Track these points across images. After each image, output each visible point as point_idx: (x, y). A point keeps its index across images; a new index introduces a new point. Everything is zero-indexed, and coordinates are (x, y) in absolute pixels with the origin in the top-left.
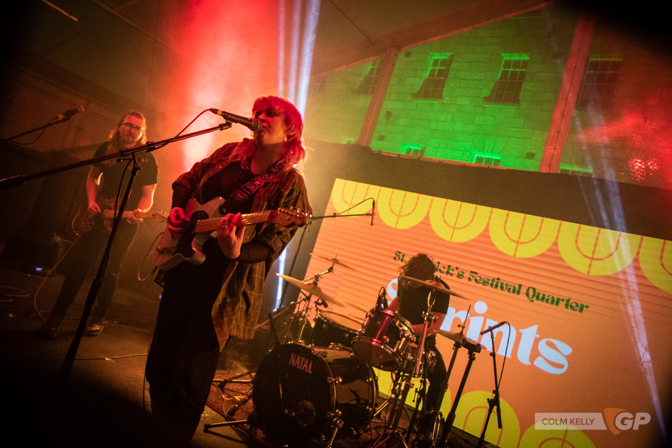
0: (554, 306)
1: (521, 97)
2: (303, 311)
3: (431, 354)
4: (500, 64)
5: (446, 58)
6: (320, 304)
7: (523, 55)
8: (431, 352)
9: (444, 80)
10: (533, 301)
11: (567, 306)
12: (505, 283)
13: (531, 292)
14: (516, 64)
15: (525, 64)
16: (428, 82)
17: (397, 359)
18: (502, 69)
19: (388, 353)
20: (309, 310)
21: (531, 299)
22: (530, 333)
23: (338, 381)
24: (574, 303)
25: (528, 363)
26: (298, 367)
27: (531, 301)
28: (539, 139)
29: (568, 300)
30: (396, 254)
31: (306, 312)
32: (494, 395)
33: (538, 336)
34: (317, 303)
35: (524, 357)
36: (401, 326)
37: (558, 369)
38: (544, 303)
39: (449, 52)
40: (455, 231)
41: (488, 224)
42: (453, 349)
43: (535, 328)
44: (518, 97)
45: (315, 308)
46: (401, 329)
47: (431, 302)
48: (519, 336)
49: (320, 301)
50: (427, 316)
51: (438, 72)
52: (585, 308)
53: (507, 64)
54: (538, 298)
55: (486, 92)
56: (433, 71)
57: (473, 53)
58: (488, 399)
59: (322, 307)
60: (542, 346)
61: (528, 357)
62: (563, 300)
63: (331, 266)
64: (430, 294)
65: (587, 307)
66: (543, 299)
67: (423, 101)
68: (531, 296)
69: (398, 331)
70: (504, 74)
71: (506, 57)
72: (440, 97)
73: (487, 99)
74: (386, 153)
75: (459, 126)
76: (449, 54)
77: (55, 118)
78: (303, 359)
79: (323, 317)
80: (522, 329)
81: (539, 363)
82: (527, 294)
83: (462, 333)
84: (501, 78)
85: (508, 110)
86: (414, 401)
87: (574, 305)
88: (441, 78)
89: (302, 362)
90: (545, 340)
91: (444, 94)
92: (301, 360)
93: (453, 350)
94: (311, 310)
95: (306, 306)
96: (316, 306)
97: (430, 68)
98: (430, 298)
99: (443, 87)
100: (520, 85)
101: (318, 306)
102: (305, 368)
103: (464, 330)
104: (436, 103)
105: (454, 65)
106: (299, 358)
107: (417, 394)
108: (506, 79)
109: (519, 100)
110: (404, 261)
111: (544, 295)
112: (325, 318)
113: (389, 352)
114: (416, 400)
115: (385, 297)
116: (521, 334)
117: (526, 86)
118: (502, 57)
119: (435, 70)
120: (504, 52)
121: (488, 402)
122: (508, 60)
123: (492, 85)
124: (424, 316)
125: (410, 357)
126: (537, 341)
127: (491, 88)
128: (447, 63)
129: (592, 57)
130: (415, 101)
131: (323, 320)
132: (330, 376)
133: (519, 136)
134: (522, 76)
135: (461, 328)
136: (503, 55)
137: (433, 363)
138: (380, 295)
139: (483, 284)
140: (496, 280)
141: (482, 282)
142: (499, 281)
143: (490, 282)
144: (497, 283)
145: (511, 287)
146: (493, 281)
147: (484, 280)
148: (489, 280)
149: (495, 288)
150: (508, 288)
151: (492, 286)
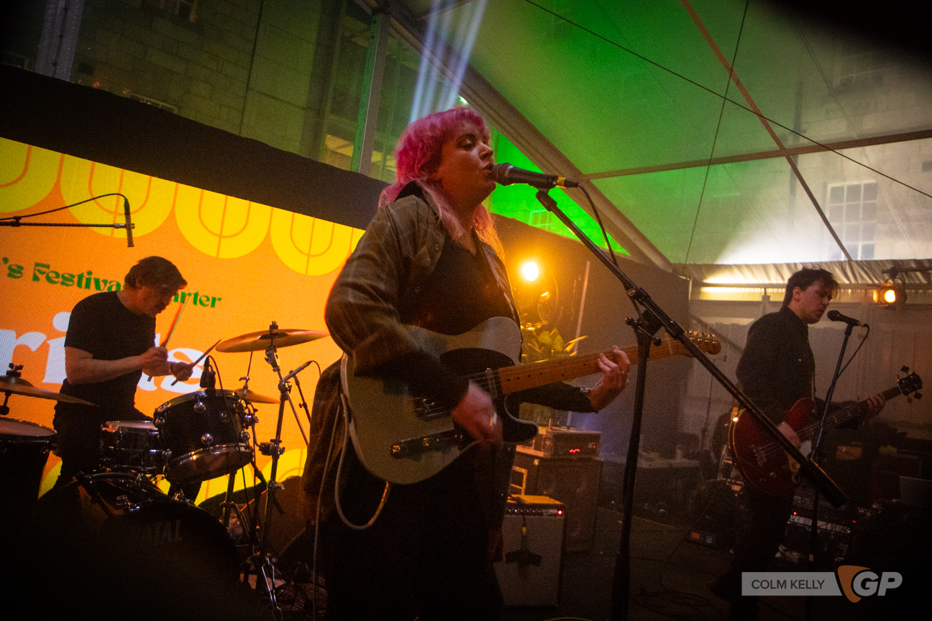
11: (195, 303)
24: (205, 296)
29: (196, 295)
37: (193, 385)
52: (217, 302)
62: (190, 295)
65: (220, 299)
83: (246, 387)
87: (204, 299)
89: (157, 531)
102: (166, 539)
103: (248, 383)
135: (244, 381)
139: (63, 283)
140: (86, 276)
141: (60, 280)
142: (93, 276)
143: (76, 280)
144: (88, 281)
145: (112, 284)
146: (81, 277)
147: (63, 276)
148: (74, 277)
149: (86, 287)
150: (108, 285)
151: (79, 285)
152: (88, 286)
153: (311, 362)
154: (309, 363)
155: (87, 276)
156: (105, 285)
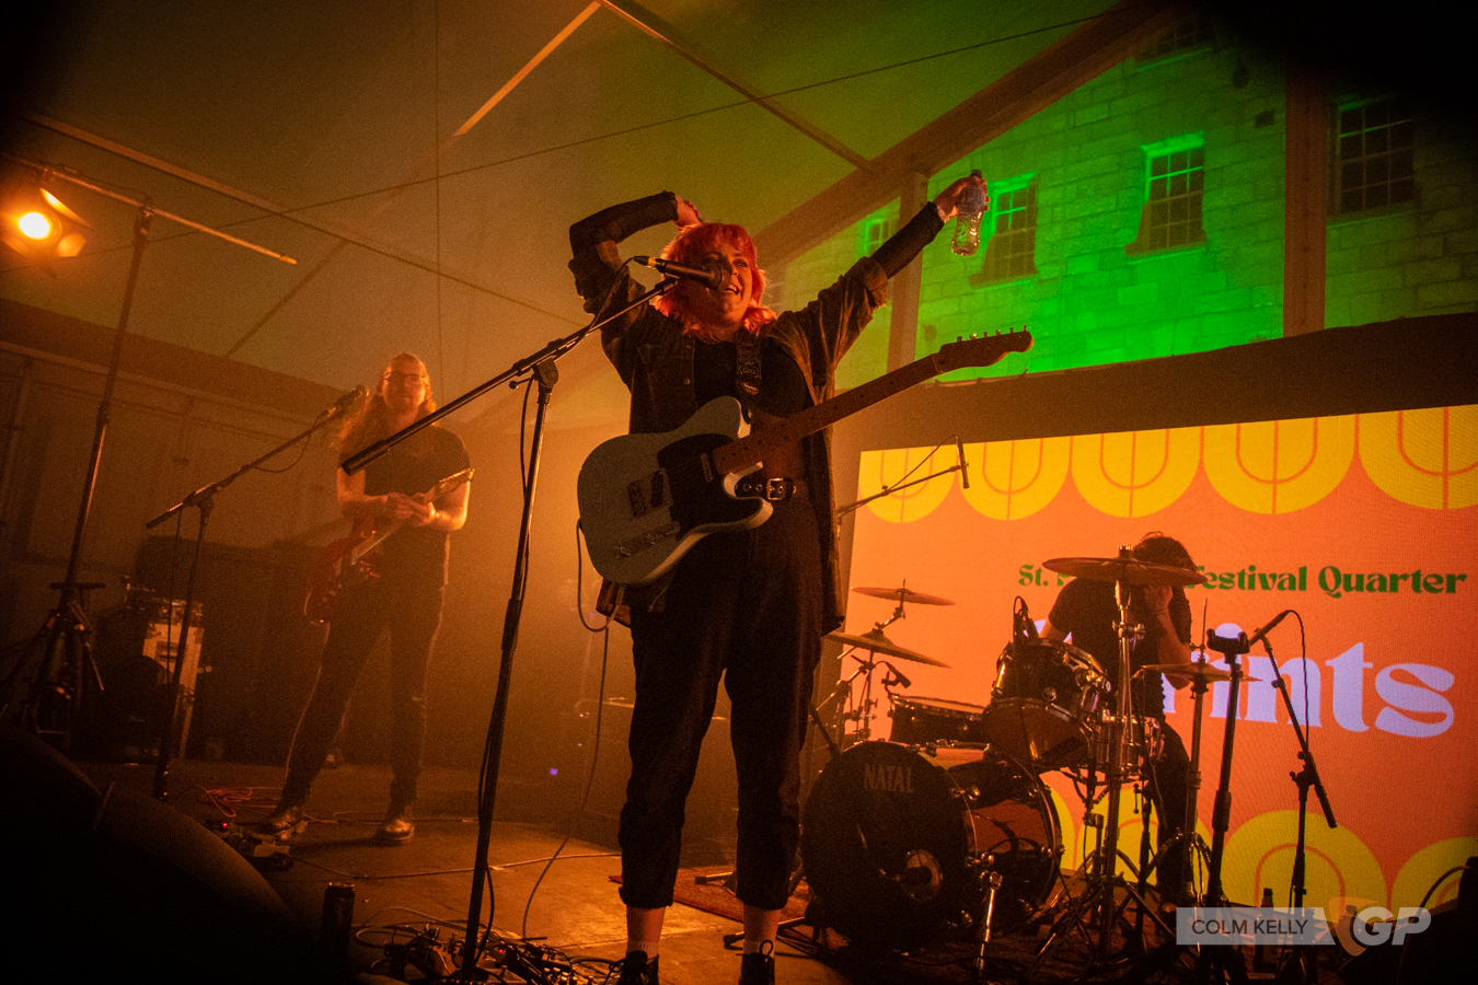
0: (1388, 596)
1: (1205, 226)
2: (860, 708)
3: (1150, 724)
4: (1144, 170)
5: (1024, 186)
6: (894, 684)
7: (1188, 136)
8: (1148, 719)
9: (1032, 234)
10: (1338, 595)
11: (1416, 587)
12: (1268, 574)
13: (1330, 580)
14: (1178, 160)
15: (1198, 157)
16: (998, 245)
17: (1082, 730)
18: (1149, 179)
19: (1060, 719)
20: (873, 706)
21: (1334, 593)
22: (1350, 665)
23: (973, 795)
24: (1431, 576)
25: (1362, 727)
26: (884, 788)
27: (1334, 596)
28: (1270, 304)
29: (1417, 574)
30: (1022, 573)
31: (868, 711)
32: (1303, 762)
33: (1370, 665)
34: (886, 682)
35: (1349, 717)
36: (1075, 664)
37: (1431, 725)
38: (1366, 594)
39: (1027, 172)
40: (1135, 492)
41: (1201, 462)
42: (1192, 697)
43: (1358, 649)
44: (1199, 228)
45: (886, 694)
46: (1074, 668)
47: (1124, 602)
48: (1327, 675)
49: (893, 677)
50: (1122, 627)
51: (1014, 221)
52: (1458, 582)
53: (1159, 166)
54: (1348, 588)
55: (1128, 235)
56: (1002, 221)
57: (1078, 161)
58: (1292, 774)
59: (899, 689)
60: (1384, 683)
61: (1359, 717)
62: (1404, 577)
63: (898, 606)
64: (1117, 587)
65: (1463, 577)
66: (1359, 587)
67: (995, 288)
68: (1331, 586)
69: (1072, 675)
70: (1158, 188)
71: (1153, 151)
72: (1032, 269)
73: (1133, 249)
74: (951, 383)
75: (1086, 321)
76: (1029, 176)
77: (322, 415)
78: (890, 769)
79: (906, 703)
80: (1332, 658)
81: (1387, 722)
82: (1323, 585)
84: (1153, 197)
85: (1184, 259)
86: (1136, 811)
87: (1431, 580)
88: (1024, 230)
89: (890, 776)
90: (1389, 670)
91: (1038, 260)
92: (886, 774)
93: (1193, 701)
94: (876, 704)
95: (865, 698)
96: (887, 689)
97: (995, 215)
98: (1121, 594)
99: (1032, 247)
100: (1197, 201)
101: (890, 687)
102: (898, 788)
104: (1026, 283)
105: (1043, 197)
106: (881, 770)
107: (1139, 795)
108: (1164, 196)
109: (1203, 233)
110: (1042, 582)
111: (1360, 578)
112: (911, 704)
113: (1064, 717)
114: (1140, 808)
115: (1027, 616)
116: (1331, 670)
117: (1214, 201)
118: (1144, 154)
119: (1006, 216)
120: (1146, 143)
121: (1294, 780)
122: (1159, 158)
123: (1137, 216)
124: (1117, 629)
125: (1107, 717)
126: (1369, 678)
127: (1137, 223)
128: (1028, 197)
129: (1343, 103)
130: (981, 291)
131: (909, 709)
132: (954, 786)
133: (1221, 309)
134: (1198, 180)
136: (1145, 148)
137: (1159, 744)
138: (1017, 612)
139: (1221, 587)
140: (1248, 572)
141: (1218, 582)
142: (1256, 572)
143: (1236, 579)
144: (1252, 578)
145: (1284, 578)
146: (1242, 574)
147: (1221, 578)
148: (1233, 576)
149: (1249, 588)
150: (1278, 581)
151: (1241, 586)
152: (1252, 586)
153: (1286, 613)
154: (1282, 616)
155: (1250, 573)
156: (1274, 581)
